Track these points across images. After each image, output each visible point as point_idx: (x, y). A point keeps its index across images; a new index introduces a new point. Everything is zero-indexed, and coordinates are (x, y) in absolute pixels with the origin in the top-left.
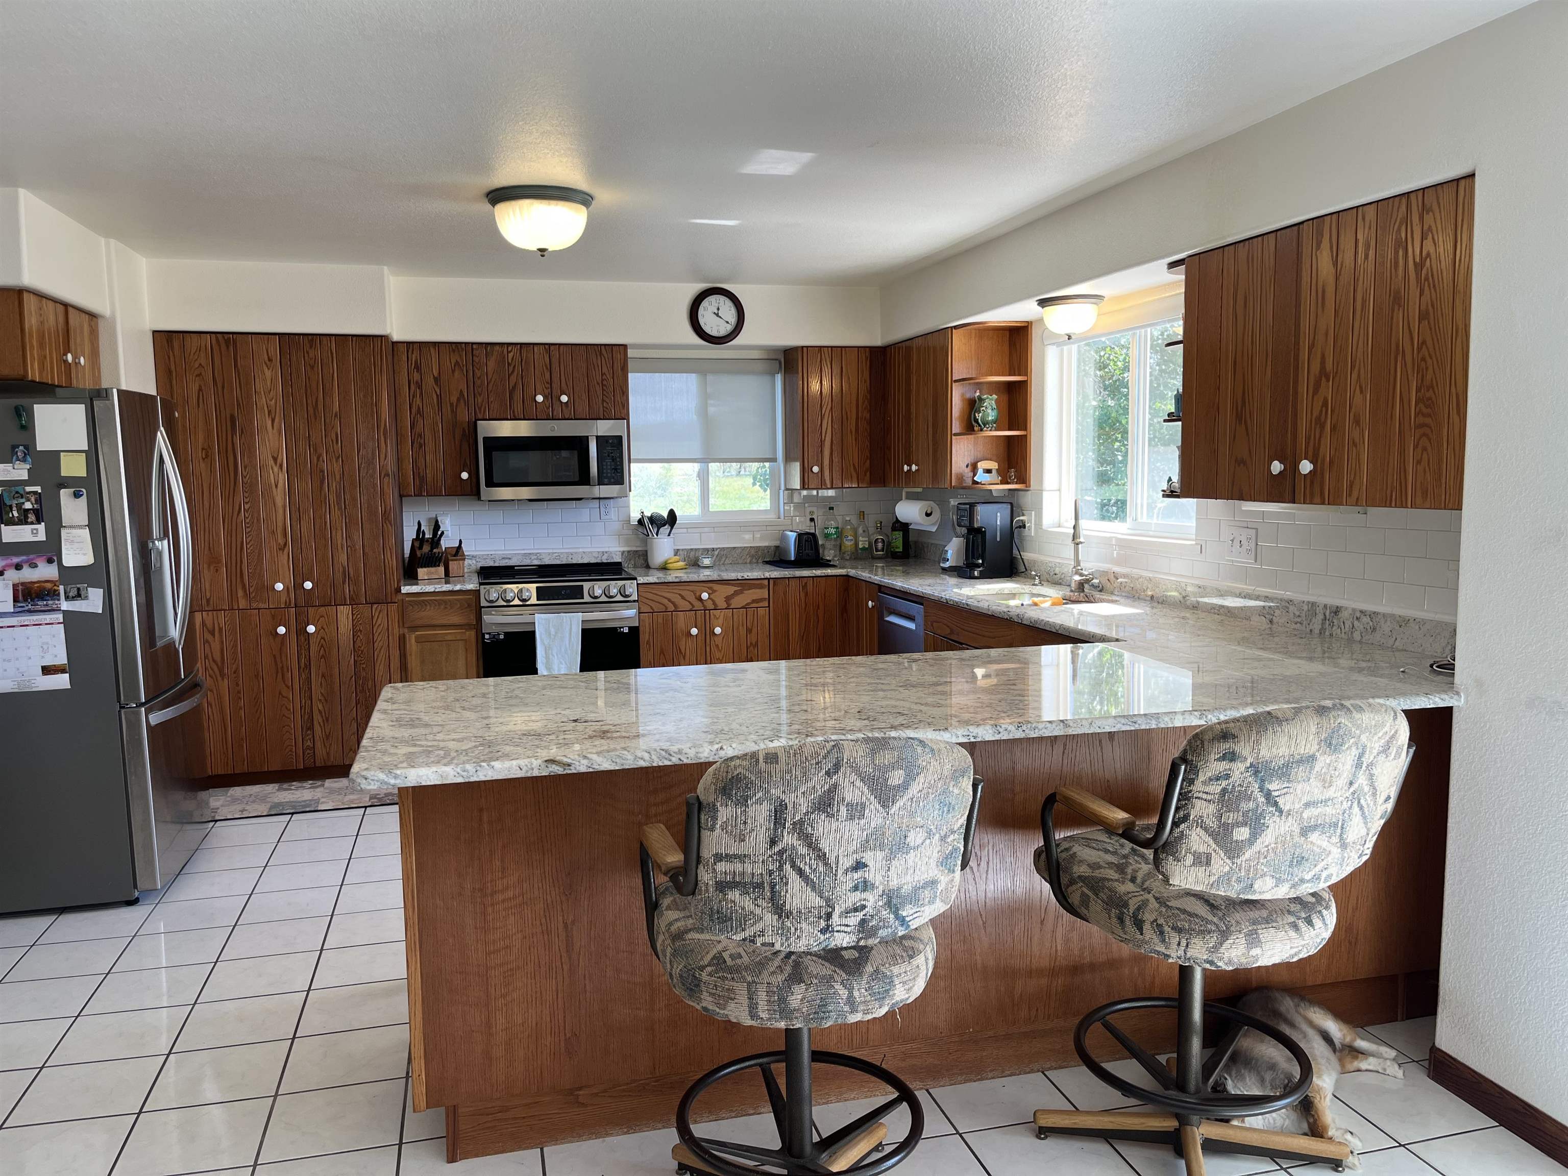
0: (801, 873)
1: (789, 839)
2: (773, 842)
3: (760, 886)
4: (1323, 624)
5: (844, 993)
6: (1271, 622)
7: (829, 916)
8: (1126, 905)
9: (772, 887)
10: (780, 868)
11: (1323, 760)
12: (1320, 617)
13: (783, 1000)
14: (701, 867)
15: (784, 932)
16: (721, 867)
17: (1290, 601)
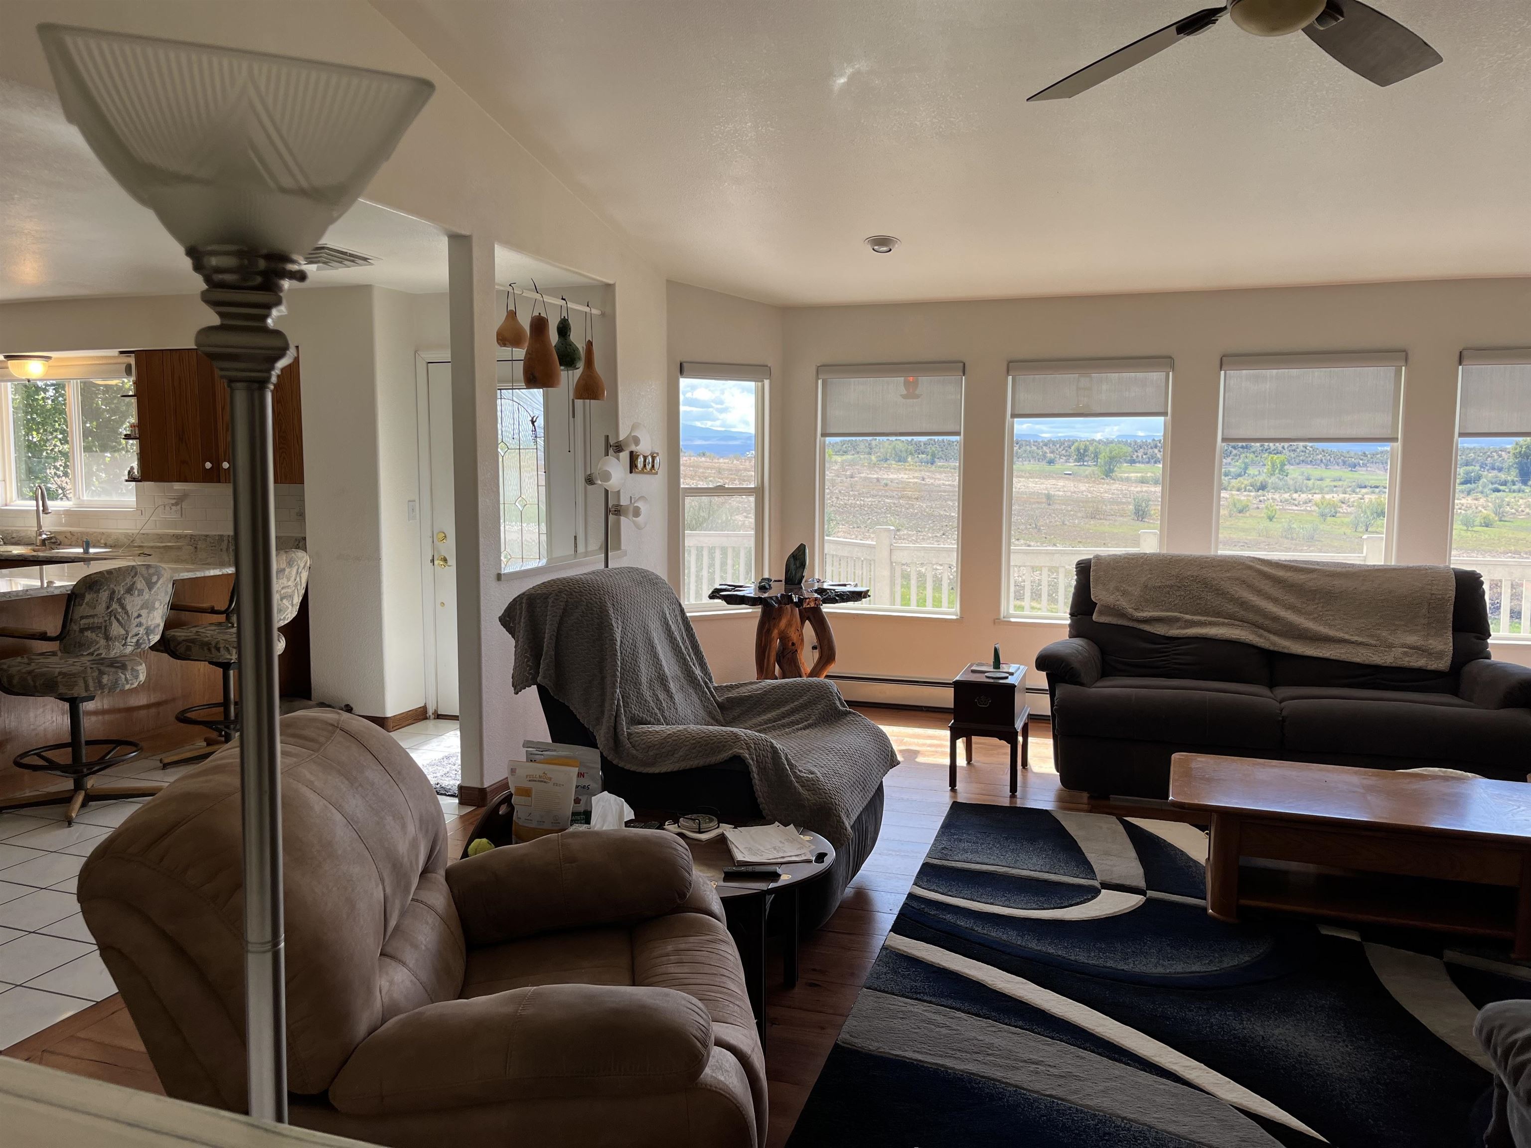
0: (118, 620)
1: (115, 606)
2: (108, 608)
3: (100, 628)
4: (228, 545)
5: (123, 676)
6: (196, 548)
7: (127, 638)
8: (210, 644)
9: (106, 627)
10: (110, 619)
11: (287, 570)
12: (226, 542)
13: (100, 682)
14: (72, 624)
15: (108, 648)
16: (83, 621)
17: (207, 536)
